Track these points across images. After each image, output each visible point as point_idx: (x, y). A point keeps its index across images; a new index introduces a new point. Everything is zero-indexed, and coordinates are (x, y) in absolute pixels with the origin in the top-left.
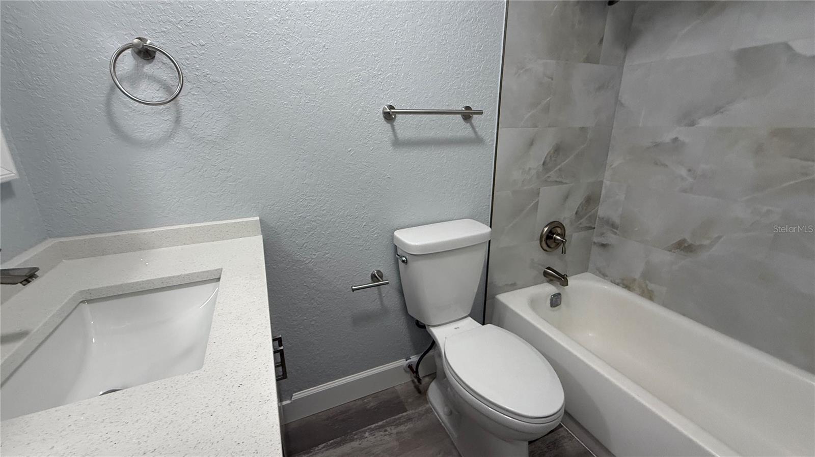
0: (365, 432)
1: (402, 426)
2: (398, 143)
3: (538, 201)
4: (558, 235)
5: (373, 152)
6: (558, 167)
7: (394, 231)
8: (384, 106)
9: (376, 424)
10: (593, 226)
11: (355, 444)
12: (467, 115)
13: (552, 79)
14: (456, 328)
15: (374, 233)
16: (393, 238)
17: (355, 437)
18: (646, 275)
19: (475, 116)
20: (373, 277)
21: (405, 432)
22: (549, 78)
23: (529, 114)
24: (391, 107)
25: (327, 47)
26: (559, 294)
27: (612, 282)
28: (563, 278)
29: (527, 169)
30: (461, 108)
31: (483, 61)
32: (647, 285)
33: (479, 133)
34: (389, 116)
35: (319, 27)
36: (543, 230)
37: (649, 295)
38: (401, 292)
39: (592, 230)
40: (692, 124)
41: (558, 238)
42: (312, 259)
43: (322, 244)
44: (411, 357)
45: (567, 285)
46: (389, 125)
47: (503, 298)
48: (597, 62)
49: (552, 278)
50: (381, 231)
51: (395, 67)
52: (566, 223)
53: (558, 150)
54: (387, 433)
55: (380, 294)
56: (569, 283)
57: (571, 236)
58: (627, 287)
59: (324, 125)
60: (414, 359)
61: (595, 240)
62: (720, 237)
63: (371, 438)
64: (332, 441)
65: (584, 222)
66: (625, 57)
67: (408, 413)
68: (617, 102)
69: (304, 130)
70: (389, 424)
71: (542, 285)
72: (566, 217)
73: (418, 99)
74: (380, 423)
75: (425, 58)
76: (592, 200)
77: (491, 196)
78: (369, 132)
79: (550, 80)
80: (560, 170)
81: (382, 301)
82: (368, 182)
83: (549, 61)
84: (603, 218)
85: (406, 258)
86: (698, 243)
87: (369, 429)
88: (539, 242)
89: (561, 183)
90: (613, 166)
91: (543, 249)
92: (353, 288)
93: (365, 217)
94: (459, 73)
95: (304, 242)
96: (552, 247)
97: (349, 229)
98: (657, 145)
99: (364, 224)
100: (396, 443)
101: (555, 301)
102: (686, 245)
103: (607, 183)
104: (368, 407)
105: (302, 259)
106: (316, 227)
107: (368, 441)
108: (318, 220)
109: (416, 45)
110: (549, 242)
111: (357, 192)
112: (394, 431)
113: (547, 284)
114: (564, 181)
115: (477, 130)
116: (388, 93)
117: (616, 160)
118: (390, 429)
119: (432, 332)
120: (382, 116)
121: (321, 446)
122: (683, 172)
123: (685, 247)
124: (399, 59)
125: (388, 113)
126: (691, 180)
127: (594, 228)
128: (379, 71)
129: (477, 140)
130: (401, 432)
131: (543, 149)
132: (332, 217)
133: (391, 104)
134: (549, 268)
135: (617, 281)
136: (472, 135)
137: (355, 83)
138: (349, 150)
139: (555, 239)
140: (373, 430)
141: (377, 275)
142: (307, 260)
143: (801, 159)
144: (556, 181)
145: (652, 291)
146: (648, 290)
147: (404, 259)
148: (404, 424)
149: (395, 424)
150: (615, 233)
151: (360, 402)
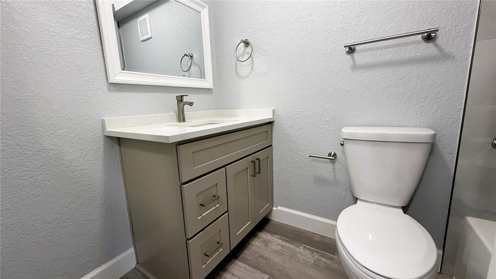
0: (301, 246)
1: (324, 258)
2: (355, 67)
5: (337, 74)
9: (310, 247)
11: (292, 246)
15: (333, 126)
17: (295, 244)
21: (322, 262)
25: (313, 20)
35: (310, 11)
42: (295, 135)
43: (301, 128)
46: (350, 56)
50: (338, 126)
51: (357, 18)
54: (312, 255)
63: (302, 251)
64: (284, 238)
67: (334, 256)
70: (316, 252)
74: (313, 248)
78: (335, 63)
81: (335, 174)
82: (332, 94)
85: (343, 143)
87: (305, 246)
92: (310, 155)
93: (328, 116)
95: (292, 125)
97: (317, 121)
99: (327, 120)
100: (313, 262)
104: (314, 239)
105: (290, 134)
106: (299, 118)
107: (299, 250)
108: (300, 114)
112: (316, 257)
115: (443, 47)
118: (316, 254)
120: (344, 51)
121: (278, 236)
124: (360, 12)
128: (345, 24)
130: (320, 260)
132: (307, 113)
137: (328, 35)
138: (321, 74)
140: (306, 248)
142: (293, 135)
148: (326, 258)
149: (321, 254)
151: (312, 234)
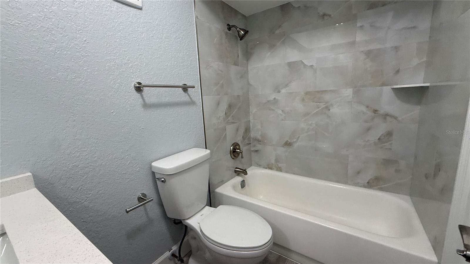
2: (146, 106)
3: (226, 134)
4: (238, 149)
5: (130, 113)
6: (232, 115)
7: (152, 163)
8: (134, 83)
10: (250, 143)
12: (185, 88)
13: (222, 72)
14: (201, 215)
15: (137, 167)
16: (151, 167)
18: (277, 161)
19: (189, 89)
20: (140, 199)
22: (221, 71)
23: (215, 89)
24: (139, 83)
25: (87, 42)
26: (244, 180)
27: (263, 168)
28: (245, 171)
29: (219, 117)
30: (181, 84)
31: (189, 60)
32: (278, 165)
33: (193, 99)
34: (139, 88)
35: (80, 27)
36: (231, 149)
37: (279, 169)
38: (161, 204)
39: (250, 145)
40: (279, 92)
41: (238, 151)
42: (87, 198)
43: (95, 184)
44: (172, 248)
45: (247, 174)
46: (139, 94)
47: (219, 190)
48: (238, 66)
49: (238, 173)
50: (142, 165)
51: (139, 59)
52: (239, 143)
53: (230, 106)
55: (146, 210)
56: (248, 173)
57: (243, 149)
58: (271, 168)
59: (90, 95)
60: (175, 248)
61: (252, 149)
62: (299, 137)
65: (246, 141)
66: (248, 64)
68: (249, 84)
69: (73, 99)
71: (235, 178)
72: (239, 140)
73: (156, 79)
75: (157, 55)
76: (247, 130)
77: (204, 133)
78: (126, 99)
79: (221, 72)
80: (232, 116)
81: (147, 214)
82: (129, 133)
83: (220, 63)
84: (253, 138)
85: (164, 179)
86: (292, 141)
88: (230, 155)
89: (234, 123)
90: (253, 113)
91: (232, 158)
92: (127, 210)
93: (129, 158)
94: (178, 66)
95: (79, 185)
96: (236, 156)
97: (117, 168)
98: (268, 101)
99: (129, 162)
101: (243, 184)
102: (288, 143)
103: (252, 121)
105: (78, 200)
106: (89, 172)
108: (91, 165)
109: (151, 48)
110: (234, 154)
111: (121, 140)
113: (237, 177)
114: (236, 122)
115: (191, 97)
116: (136, 75)
117: (253, 110)
119: (188, 223)
120: (134, 89)
122: (280, 112)
123: (288, 144)
124: (141, 54)
125: (138, 87)
126: (284, 115)
127: (251, 144)
128: (128, 61)
129: (192, 103)
131: (224, 106)
132: (102, 162)
133: (139, 82)
134: (236, 168)
135: (266, 167)
136: (189, 100)
137: (112, 67)
138: (112, 111)
139: (237, 152)
141: (142, 197)
142: (83, 200)
143: (316, 102)
144: (232, 122)
145: (281, 167)
146: (279, 167)
147: (163, 179)
150: (260, 144)
